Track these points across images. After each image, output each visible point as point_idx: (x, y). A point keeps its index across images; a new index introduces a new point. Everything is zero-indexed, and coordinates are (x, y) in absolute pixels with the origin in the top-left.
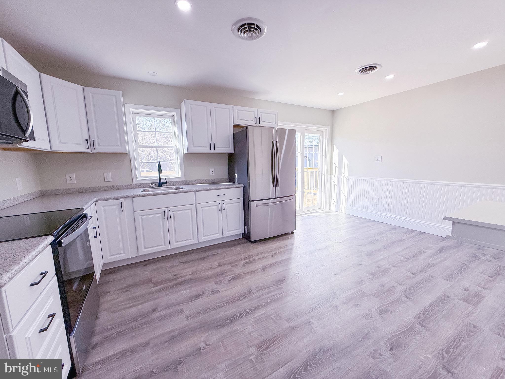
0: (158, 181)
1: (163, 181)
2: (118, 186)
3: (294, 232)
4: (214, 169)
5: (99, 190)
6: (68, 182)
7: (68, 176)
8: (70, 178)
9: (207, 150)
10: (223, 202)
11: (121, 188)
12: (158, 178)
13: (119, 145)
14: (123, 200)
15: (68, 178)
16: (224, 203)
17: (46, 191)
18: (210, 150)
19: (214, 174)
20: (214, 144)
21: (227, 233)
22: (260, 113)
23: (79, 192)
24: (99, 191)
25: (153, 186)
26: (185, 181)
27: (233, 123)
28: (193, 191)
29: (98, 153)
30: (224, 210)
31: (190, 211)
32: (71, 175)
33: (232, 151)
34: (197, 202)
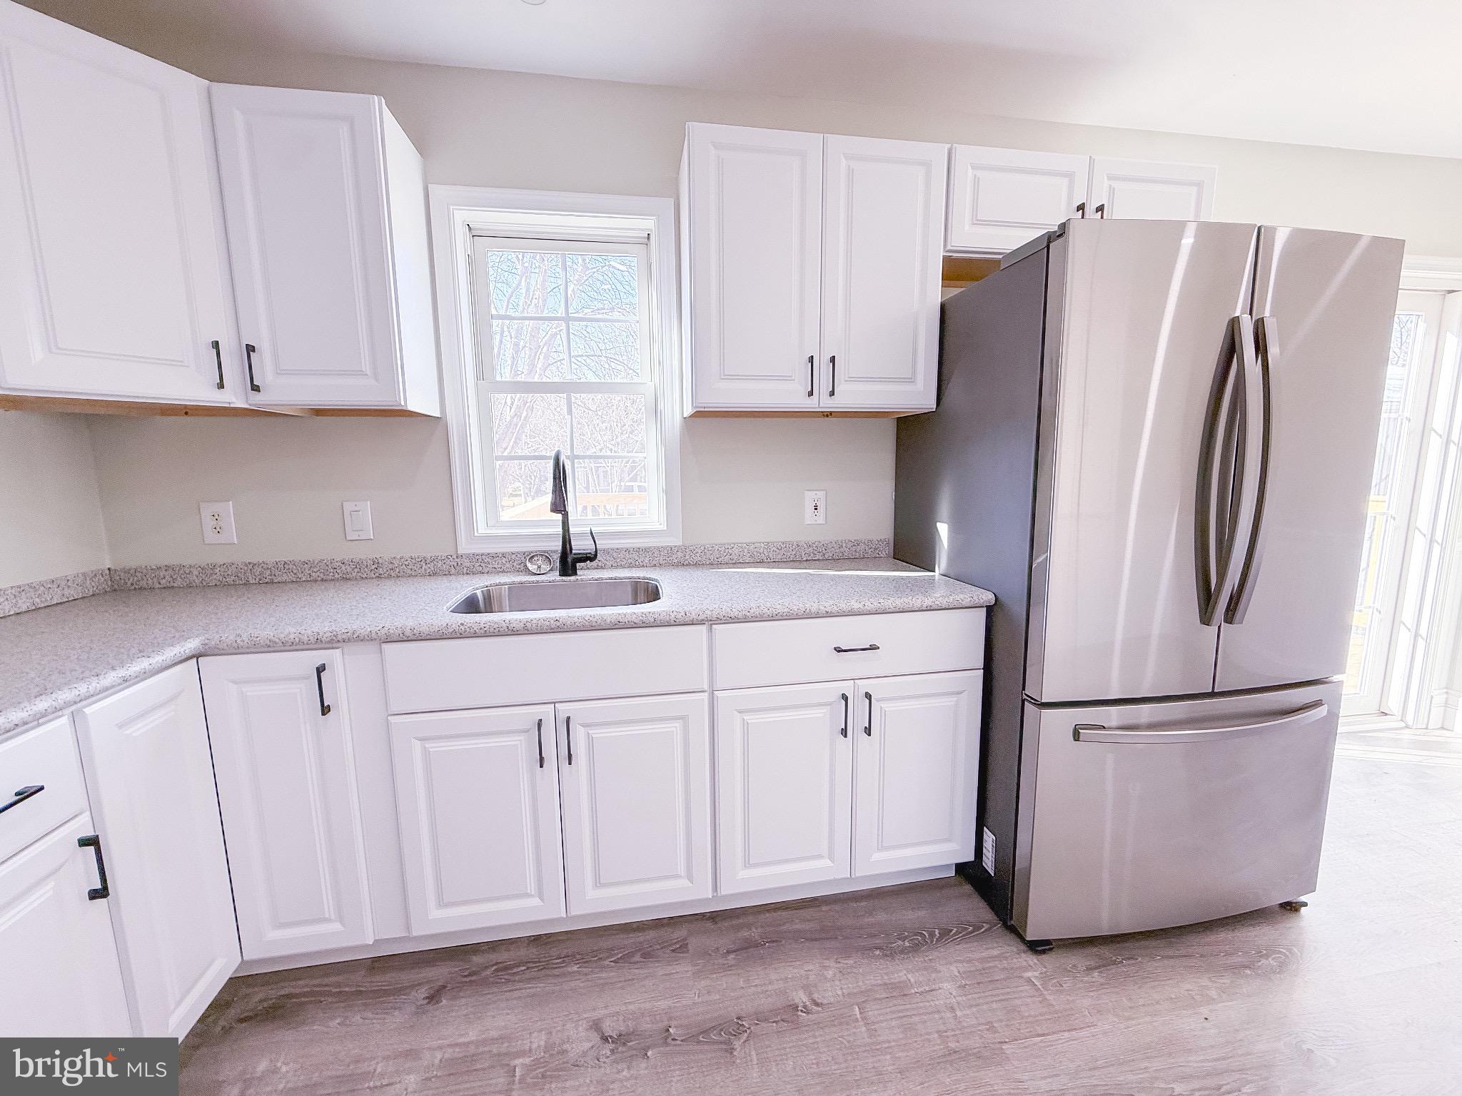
0: (558, 546)
1: (580, 545)
2: (396, 563)
3: (1305, 904)
4: (821, 494)
5: (322, 575)
6: (211, 537)
7: (206, 511)
8: (215, 522)
9: (792, 396)
10: (865, 686)
11: (409, 572)
12: (560, 530)
13: (368, 373)
14: (333, 657)
15: (209, 523)
16: (868, 696)
17: (127, 571)
18: (811, 394)
19: (821, 520)
20: (833, 359)
21: (877, 856)
22: (1109, 178)
23: (247, 584)
24: (322, 580)
25: (539, 567)
26: (683, 549)
27: (945, 246)
28: (701, 623)
29: (319, 412)
30: (868, 731)
31: (677, 726)
32: (216, 507)
33: (927, 402)
34: (718, 685)
